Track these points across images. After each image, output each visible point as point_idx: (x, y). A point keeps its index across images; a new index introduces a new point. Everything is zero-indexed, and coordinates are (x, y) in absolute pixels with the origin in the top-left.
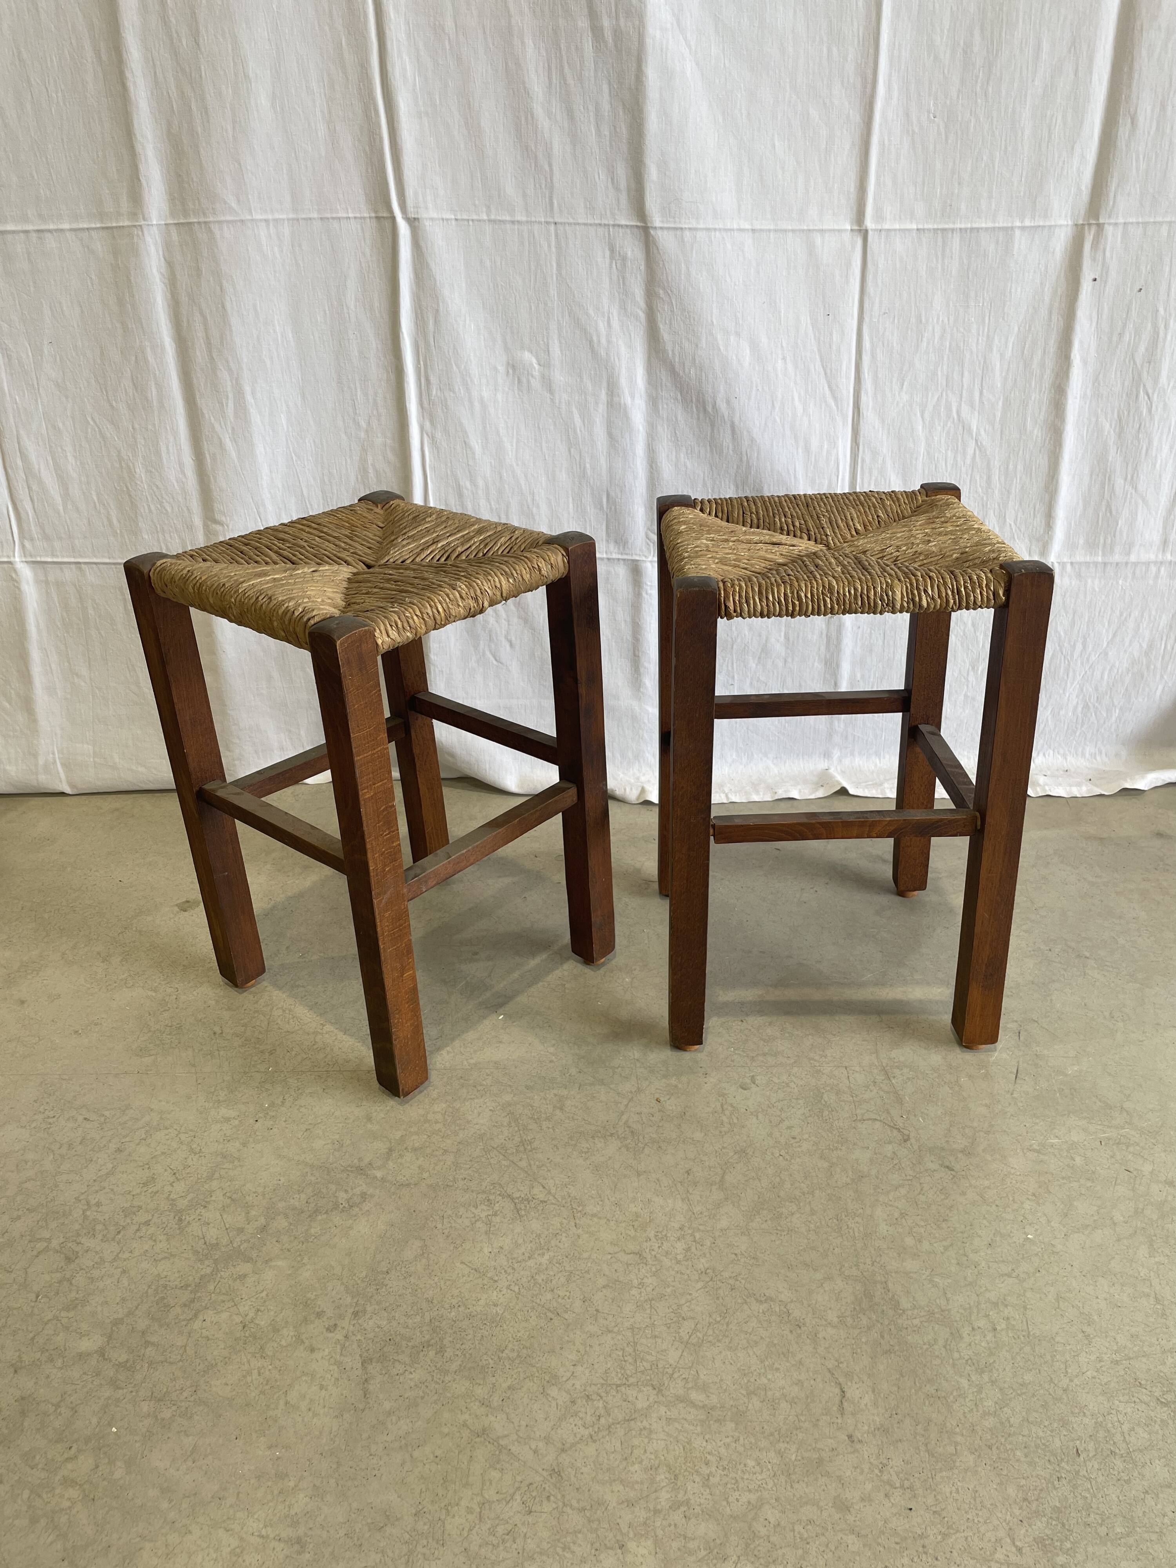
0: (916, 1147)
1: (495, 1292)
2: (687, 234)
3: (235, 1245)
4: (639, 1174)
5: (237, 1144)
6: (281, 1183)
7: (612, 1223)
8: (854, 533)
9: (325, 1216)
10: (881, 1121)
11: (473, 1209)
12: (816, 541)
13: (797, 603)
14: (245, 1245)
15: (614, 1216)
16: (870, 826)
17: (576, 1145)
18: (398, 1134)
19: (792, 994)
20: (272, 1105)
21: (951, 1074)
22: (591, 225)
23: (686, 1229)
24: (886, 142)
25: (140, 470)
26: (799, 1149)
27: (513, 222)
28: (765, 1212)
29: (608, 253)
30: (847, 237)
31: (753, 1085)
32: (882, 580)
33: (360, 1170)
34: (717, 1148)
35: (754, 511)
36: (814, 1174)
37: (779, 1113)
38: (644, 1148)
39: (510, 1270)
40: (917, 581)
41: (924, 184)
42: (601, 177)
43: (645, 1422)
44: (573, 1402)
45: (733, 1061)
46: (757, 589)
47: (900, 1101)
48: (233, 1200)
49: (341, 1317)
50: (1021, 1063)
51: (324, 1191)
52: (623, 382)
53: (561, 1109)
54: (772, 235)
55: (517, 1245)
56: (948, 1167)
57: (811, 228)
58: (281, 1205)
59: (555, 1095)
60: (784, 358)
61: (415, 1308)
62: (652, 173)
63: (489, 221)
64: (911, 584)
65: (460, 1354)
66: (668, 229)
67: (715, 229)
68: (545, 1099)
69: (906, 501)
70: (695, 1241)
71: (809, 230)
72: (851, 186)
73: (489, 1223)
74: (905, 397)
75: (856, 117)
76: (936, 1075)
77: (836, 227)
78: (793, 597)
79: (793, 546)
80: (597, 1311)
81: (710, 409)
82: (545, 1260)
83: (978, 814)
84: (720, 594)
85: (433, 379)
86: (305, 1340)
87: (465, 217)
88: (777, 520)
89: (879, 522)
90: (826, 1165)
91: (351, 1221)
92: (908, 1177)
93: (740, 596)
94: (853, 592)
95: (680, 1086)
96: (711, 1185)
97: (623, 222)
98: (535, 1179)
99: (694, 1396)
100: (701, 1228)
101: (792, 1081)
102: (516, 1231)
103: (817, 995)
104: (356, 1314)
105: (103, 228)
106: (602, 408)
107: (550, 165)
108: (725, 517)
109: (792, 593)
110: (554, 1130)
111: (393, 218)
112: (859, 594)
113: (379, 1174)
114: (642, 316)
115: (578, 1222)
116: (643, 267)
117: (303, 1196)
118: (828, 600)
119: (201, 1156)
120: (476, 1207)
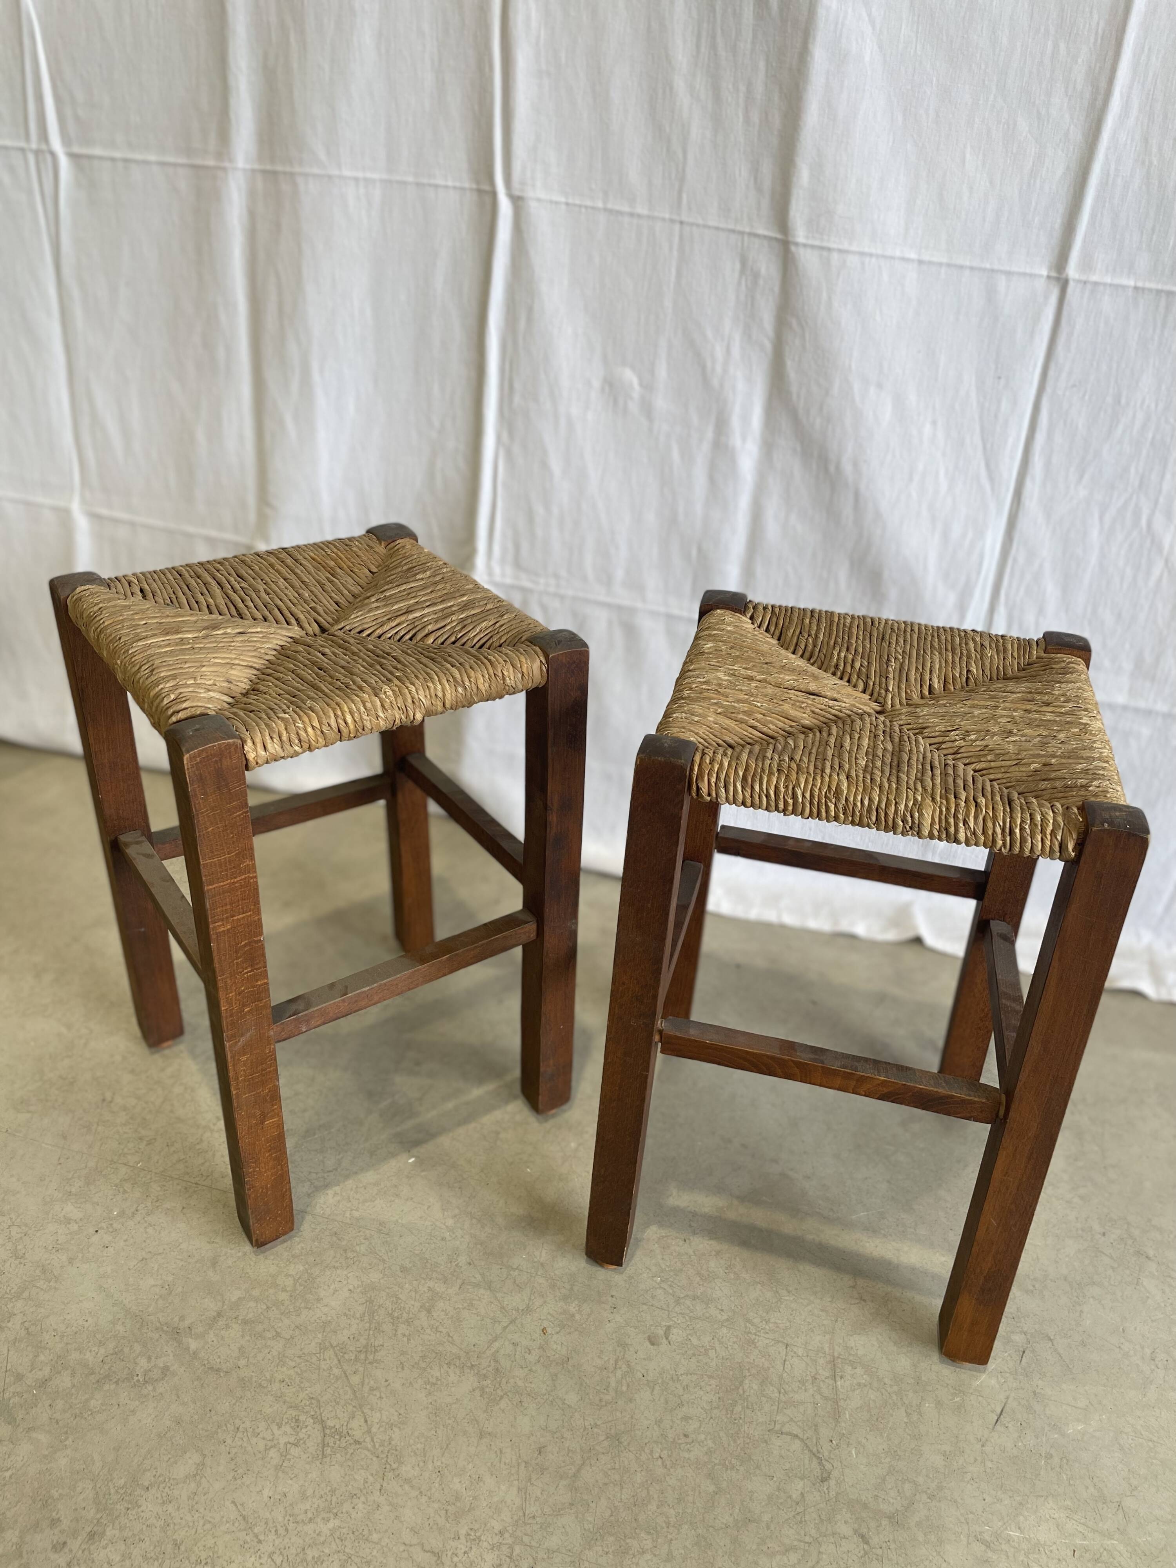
0: (833, 1494)
1: (253, 1559)
2: (835, 256)
3: (6, 1396)
4: (481, 1435)
5: (64, 1258)
6: (86, 1325)
7: (424, 1499)
8: (926, 692)
9: (113, 1386)
10: (802, 1440)
11: (274, 1427)
12: (871, 695)
13: (790, 801)
14: (16, 1400)
15: (430, 1489)
16: (858, 1080)
17: (425, 1369)
18: (235, 1295)
19: (759, 1217)
20: (122, 1214)
21: (915, 1392)
22: (723, 230)
23: (507, 1535)
24: (1112, 173)
25: (200, 436)
26: (686, 1455)
27: (632, 215)
28: (612, 1539)
29: (738, 266)
30: (1040, 285)
31: (664, 1340)
32: (911, 793)
33: (176, 1334)
34: (587, 1423)
35: (813, 633)
36: (690, 1499)
37: (681, 1392)
38: (501, 1398)
39: (282, 1531)
40: (957, 805)
41: (1153, 231)
42: (742, 174)
45: (653, 1297)
46: (741, 774)
47: (837, 1415)
48: (28, 1333)
49: (75, 1534)
50: (1011, 1399)
51: (126, 1350)
52: (735, 422)
53: (429, 1311)
54: (943, 270)
55: (304, 1497)
56: (862, 1537)
57: (996, 267)
58: (75, 1355)
59: (430, 1289)
60: (934, 423)
62: (803, 175)
63: (605, 210)
64: (948, 809)
66: (813, 247)
67: (871, 255)
68: (416, 1292)
69: (1016, 655)
70: (510, 1558)
71: (993, 271)
72: (1057, 221)
73: (284, 1455)
74: (1083, 493)
75: (1077, 135)
76: (895, 1388)
77: (1028, 271)
78: (786, 792)
79: (835, 700)
81: (832, 469)
83: (1004, 1097)
84: (692, 770)
85: (517, 385)
86: (24, 1553)
87: (578, 202)
88: (836, 653)
89: (968, 678)
90: (712, 1488)
91: (137, 1403)
92: (807, 1539)
93: (718, 778)
94: (866, 802)
95: (577, 1317)
96: (561, 1478)
97: (761, 231)
98: (361, 1406)
100: (526, 1539)
101: (713, 1348)
102: (310, 1476)
103: (788, 1226)
104: (92, 1536)
105: (189, 165)
106: (706, 447)
107: (685, 152)
108: (777, 633)
109: (786, 787)
110: (409, 1340)
111: (494, 194)
112: (874, 808)
113: (193, 1345)
114: (768, 346)
115: (385, 1484)
116: (777, 289)
117: (102, 1351)
118: (832, 807)
119: (20, 1263)
120: (279, 1426)
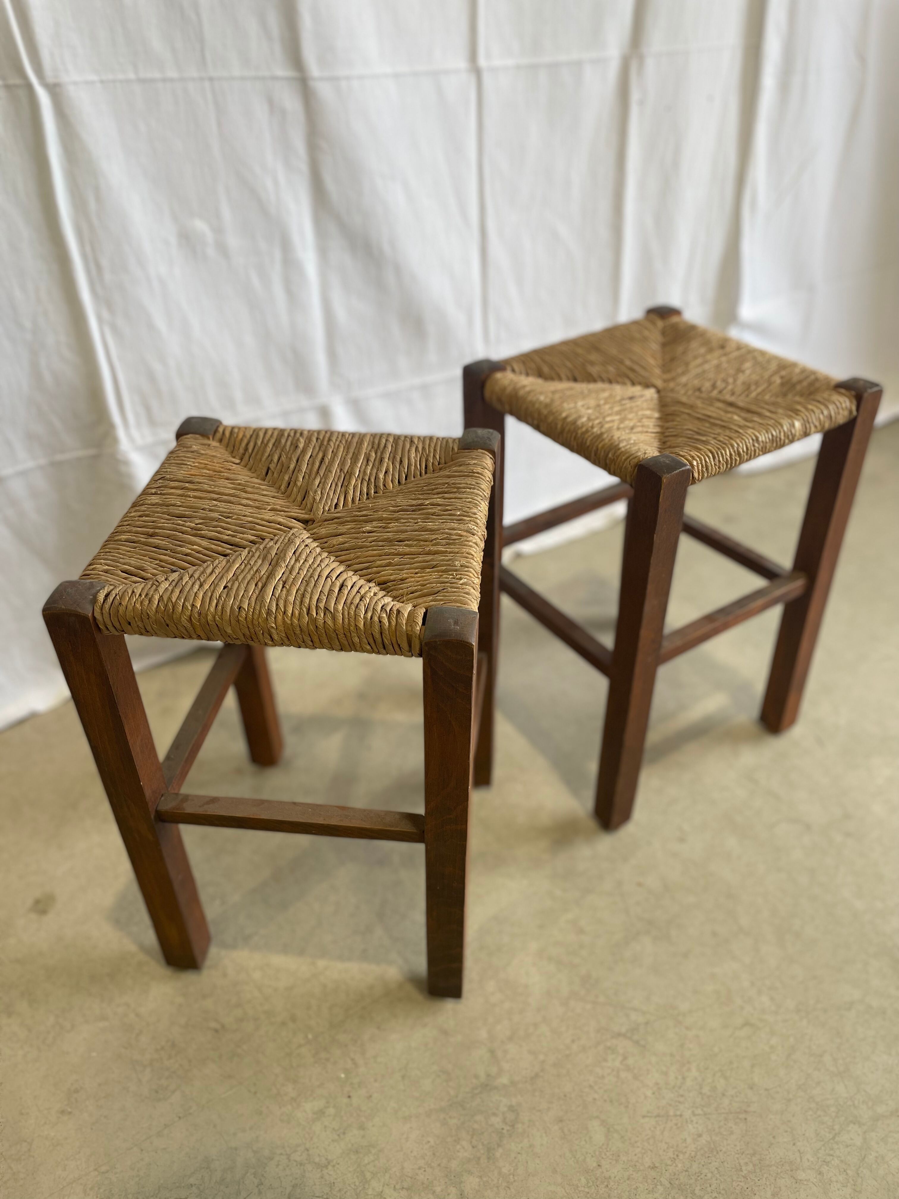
1: (689, 1125)
2: (343, 83)
5: (355, 1131)
6: (432, 1143)
7: (708, 1010)
9: (500, 1150)
11: (606, 1064)
18: (483, 1034)
20: (346, 1071)
22: (247, 78)
23: (756, 982)
27: (163, 80)
28: (787, 936)
30: (464, 76)
33: (486, 1087)
36: (786, 887)
37: (722, 849)
38: (669, 932)
39: (681, 1099)
42: (252, 27)
43: (872, 1153)
44: (820, 1173)
51: (476, 1126)
52: (296, 238)
54: (409, 78)
55: (666, 1074)
59: (566, 922)
61: (649, 1181)
63: (138, 80)
65: (717, 1195)
66: (326, 79)
67: (365, 77)
70: (770, 989)
71: (436, 72)
73: (628, 1068)
77: (455, 67)
80: (766, 1090)
82: (694, 1073)
85: (102, 264)
87: (111, 78)
90: (785, 875)
91: (526, 1140)
95: (641, 863)
96: (737, 935)
97: (280, 74)
98: (623, 1007)
99: (881, 1109)
100: (763, 975)
102: (653, 1063)
106: (278, 265)
107: (198, 16)
110: (595, 955)
113: (504, 1080)
114: (305, 169)
115: (685, 1025)
117: (464, 1143)
119: (334, 1166)
120: (605, 1060)
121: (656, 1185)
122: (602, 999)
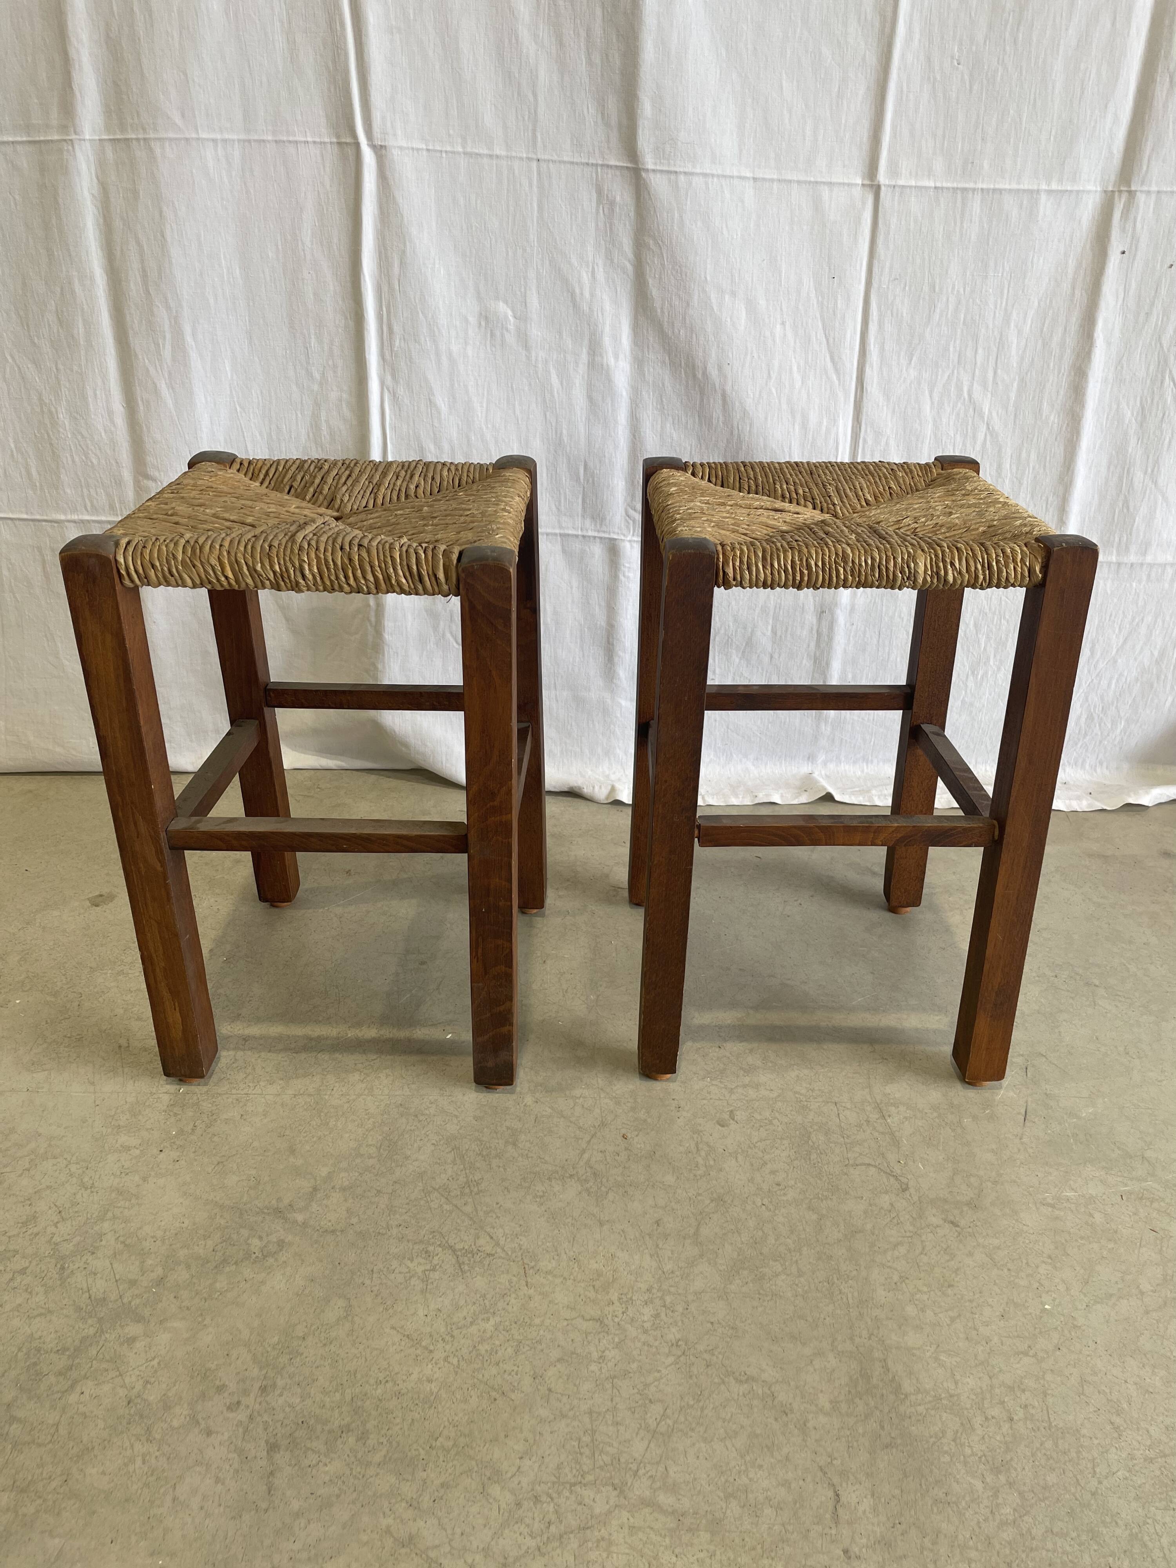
0: (915, 1198)
1: (430, 1366)
2: (682, 178)
3: (125, 1300)
4: (601, 1224)
5: (137, 1178)
6: (185, 1225)
7: (569, 1282)
8: (864, 504)
9: (233, 1268)
10: (875, 1166)
11: (409, 1263)
12: (822, 510)
13: (806, 572)
14: (138, 1301)
15: (571, 1274)
16: (875, 832)
17: (529, 1188)
18: (324, 1172)
20: (181, 1132)
21: (952, 1113)
22: (577, 164)
23: (654, 1291)
24: (905, 89)
25: (63, 417)
26: (785, 1198)
27: (491, 156)
28: (746, 1272)
29: (595, 195)
30: (857, 192)
31: (732, 1121)
32: (904, 549)
33: (278, 1212)
34: (690, 1194)
35: (752, 476)
36: (801, 1228)
37: (761, 1154)
38: (607, 1193)
39: (448, 1338)
40: (943, 552)
41: (944, 137)
42: (590, 111)
43: (603, 1531)
44: (519, 1505)
45: (709, 1093)
46: (760, 555)
47: (896, 1142)
48: (126, 1245)
49: (246, 1392)
50: (1029, 1104)
51: (235, 1237)
52: (607, 340)
53: (514, 1144)
54: (775, 185)
55: (457, 1308)
56: (952, 1223)
57: (819, 180)
58: (182, 1253)
59: (508, 1128)
60: (783, 323)
61: (334, 1383)
62: (646, 108)
63: (465, 153)
64: (936, 556)
65: (385, 1442)
66: (662, 171)
67: (713, 175)
68: (496, 1133)
69: (920, 474)
70: (664, 1306)
71: (817, 182)
72: (865, 135)
73: (425, 1280)
75: (872, 59)
76: (935, 1114)
77: (846, 181)
78: (801, 565)
79: (798, 513)
80: (550, 1390)
81: (700, 376)
82: (489, 1326)
83: (995, 822)
84: (718, 559)
85: (396, 328)
86: (200, 1420)
87: (439, 148)
88: (778, 487)
89: (891, 494)
90: (815, 1217)
91: (263, 1275)
92: (908, 1234)
93: (741, 562)
94: (869, 562)
95: (649, 1120)
96: (684, 1238)
97: (613, 162)
98: (482, 1228)
99: (664, 1499)
100: (672, 1289)
101: (775, 1118)
102: (456, 1290)
103: (802, 1020)
104: (263, 1389)
105: (30, 142)
106: (582, 368)
107: (535, 95)
108: (719, 482)
109: (801, 560)
110: (505, 1169)
111: (357, 145)
112: (876, 565)
113: (300, 1217)
114: (630, 268)
115: (529, 1280)
116: (632, 214)
117: (210, 1243)
118: (842, 570)
119: (92, 1192)
120: (412, 1260)
121: (337, 1391)
122: (469, 1209)
